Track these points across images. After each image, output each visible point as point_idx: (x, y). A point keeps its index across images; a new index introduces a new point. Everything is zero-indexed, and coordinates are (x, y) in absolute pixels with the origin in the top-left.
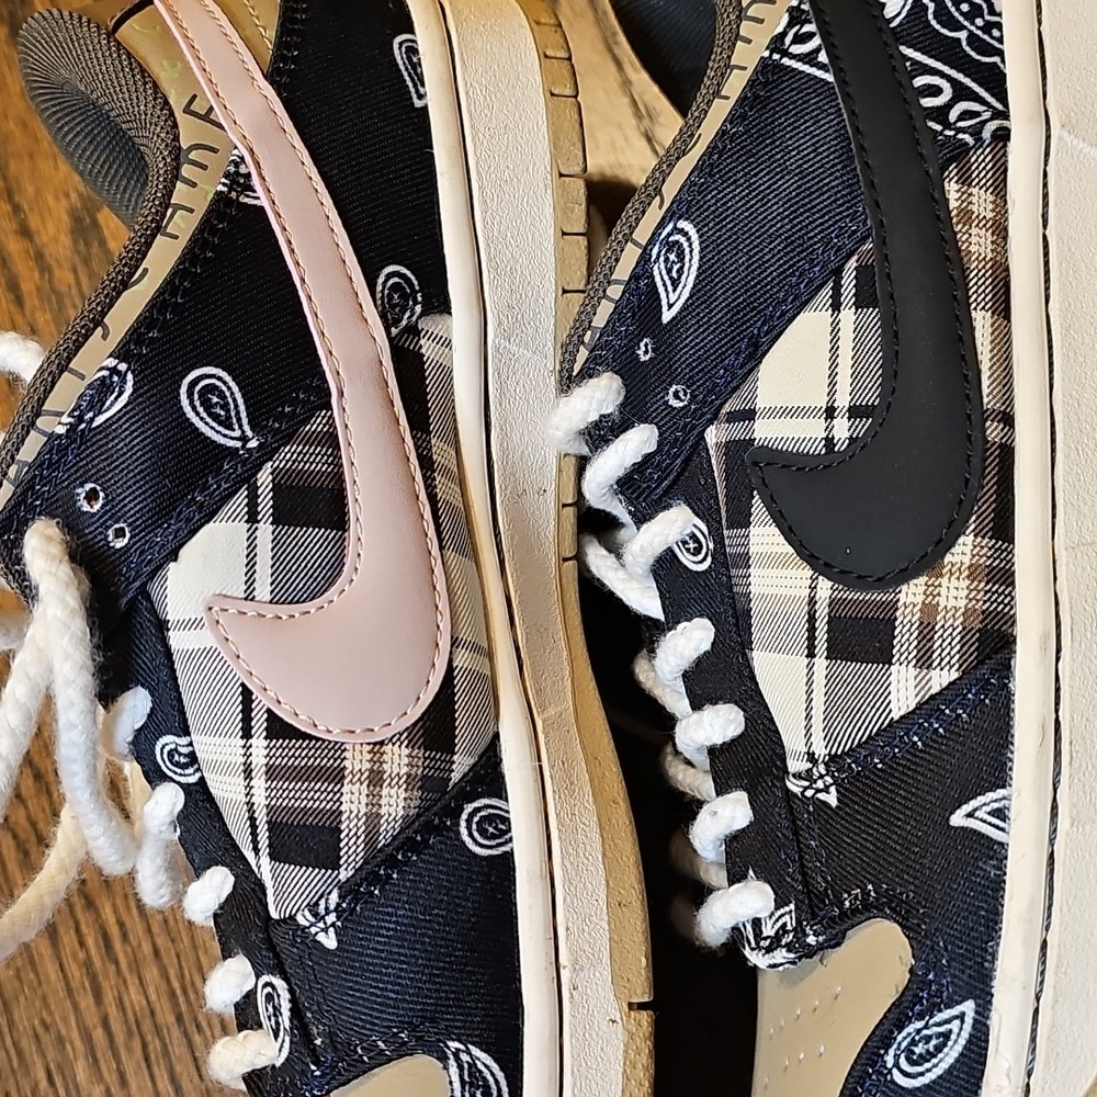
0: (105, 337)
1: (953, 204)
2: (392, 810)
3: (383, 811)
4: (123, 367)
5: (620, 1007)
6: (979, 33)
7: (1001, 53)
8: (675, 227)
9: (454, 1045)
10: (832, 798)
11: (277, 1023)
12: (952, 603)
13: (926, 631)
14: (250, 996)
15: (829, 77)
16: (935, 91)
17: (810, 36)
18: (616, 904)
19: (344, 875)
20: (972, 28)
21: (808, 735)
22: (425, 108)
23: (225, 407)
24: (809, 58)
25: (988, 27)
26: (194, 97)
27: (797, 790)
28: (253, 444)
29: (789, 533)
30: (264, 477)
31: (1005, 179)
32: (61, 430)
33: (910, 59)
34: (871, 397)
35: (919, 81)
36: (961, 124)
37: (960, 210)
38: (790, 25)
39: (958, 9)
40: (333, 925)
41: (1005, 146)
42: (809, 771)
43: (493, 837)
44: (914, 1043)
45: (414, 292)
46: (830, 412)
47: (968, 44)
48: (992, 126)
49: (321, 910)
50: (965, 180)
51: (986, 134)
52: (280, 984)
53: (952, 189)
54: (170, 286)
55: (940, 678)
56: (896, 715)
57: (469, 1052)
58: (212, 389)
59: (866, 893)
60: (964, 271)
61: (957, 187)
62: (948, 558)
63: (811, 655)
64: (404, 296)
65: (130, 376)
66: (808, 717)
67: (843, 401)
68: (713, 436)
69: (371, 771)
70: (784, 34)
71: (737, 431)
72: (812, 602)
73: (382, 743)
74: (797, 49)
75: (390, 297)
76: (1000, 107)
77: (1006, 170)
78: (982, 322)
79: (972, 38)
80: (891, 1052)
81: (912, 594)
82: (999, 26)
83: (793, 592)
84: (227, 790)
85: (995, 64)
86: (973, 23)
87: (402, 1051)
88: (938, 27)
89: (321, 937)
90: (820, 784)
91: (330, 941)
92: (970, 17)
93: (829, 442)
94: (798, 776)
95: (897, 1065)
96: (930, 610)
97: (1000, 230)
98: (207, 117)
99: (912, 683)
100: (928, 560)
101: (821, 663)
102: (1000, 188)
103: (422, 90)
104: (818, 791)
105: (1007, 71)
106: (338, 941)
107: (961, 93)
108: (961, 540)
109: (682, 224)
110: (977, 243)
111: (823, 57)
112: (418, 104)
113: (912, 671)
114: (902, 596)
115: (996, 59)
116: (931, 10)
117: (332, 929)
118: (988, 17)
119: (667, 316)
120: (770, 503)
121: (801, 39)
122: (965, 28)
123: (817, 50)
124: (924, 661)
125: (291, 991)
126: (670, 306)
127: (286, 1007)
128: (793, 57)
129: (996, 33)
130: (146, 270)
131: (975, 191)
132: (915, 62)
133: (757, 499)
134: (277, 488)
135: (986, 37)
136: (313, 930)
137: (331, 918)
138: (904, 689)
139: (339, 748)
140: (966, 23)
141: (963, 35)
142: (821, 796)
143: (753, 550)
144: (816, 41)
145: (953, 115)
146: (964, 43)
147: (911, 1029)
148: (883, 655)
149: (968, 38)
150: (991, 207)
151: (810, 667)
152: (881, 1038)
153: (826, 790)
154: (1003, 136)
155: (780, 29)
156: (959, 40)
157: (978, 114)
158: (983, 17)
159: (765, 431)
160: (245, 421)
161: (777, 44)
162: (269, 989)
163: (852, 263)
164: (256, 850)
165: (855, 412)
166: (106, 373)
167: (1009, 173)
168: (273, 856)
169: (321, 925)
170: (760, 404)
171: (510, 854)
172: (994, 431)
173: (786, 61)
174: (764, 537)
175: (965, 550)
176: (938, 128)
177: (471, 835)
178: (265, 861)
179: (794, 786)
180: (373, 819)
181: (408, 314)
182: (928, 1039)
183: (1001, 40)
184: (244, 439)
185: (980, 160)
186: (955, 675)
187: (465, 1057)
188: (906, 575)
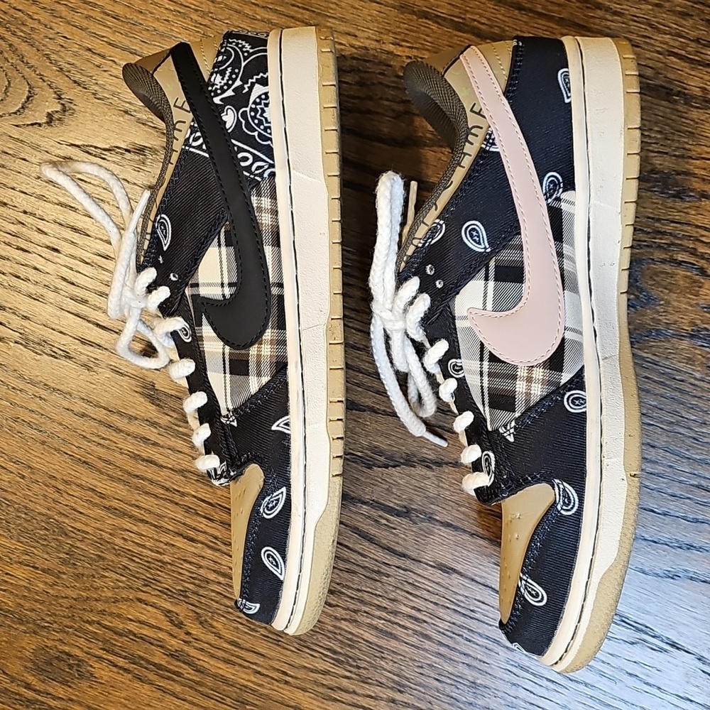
0: (436, 209)
1: (255, 205)
2: (536, 392)
3: (532, 392)
4: (442, 222)
5: (626, 475)
6: (262, 132)
7: (271, 139)
8: (161, 217)
9: (557, 481)
10: (235, 424)
11: (489, 469)
12: (266, 354)
13: (259, 364)
14: (480, 459)
15: (207, 155)
16: (246, 159)
17: (199, 138)
18: (628, 435)
19: (517, 415)
20: (260, 130)
21: (226, 402)
22: (570, 103)
23: (478, 237)
24: (199, 147)
25: (265, 129)
26: (475, 104)
27: (224, 422)
28: (488, 250)
29: (215, 330)
30: (492, 264)
31: (275, 192)
32: (420, 245)
33: (236, 146)
34: (235, 280)
35: (240, 156)
36: (257, 172)
37: (257, 207)
38: (191, 134)
39: (253, 122)
40: (513, 433)
41: (274, 178)
42: (227, 415)
43: (578, 405)
44: (268, 504)
45: (559, 183)
46: (222, 285)
47: (259, 138)
48: (269, 171)
49: (508, 428)
50: (259, 195)
51: (266, 175)
52: (492, 455)
53: (254, 199)
54: (460, 189)
55: (265, 379)
56: (253, 393)
57: (562, 484)
58: (474, 230)
59: (248, 456)
60: (260, 231)
61: (256, 198)
62: (264, 338)
63: (225, 373)
64: (555, 185)
65: (444, 226)
66: (226, 396)
67: (226, 281)
68: (188, 291)
69: (528, 377)
70: (189, 138)
71: (194, 291)
72: (224, 354)
73: (532, 367)
74: (195, 144)
75: (549, 186)
76: (271, 162)
77: (275, 188)
78: (268, 250)
79: (260, 134)
80: (262, 507)
81: (253, 351)
82: (270, 128)
83: (217, 350)
84: (473, 382)
85: (269, 145)
86: (259, 128)
87: (538, 481)
88: (246, 131)
89: (508, 438)
90: (231, 419)
91: (511, 439)
92: (258, 125)
93: (224, 296)
94: (224, 417)
95: (264, 511)
96: (259, 356)
97: (275, 212)
98: (479, 113)
99: (256, 382)
100: (257, 339)
101: (228, 375)
102: (273, 196)
103: (569, 95)
104: (231, 421)
105: (273, 147)
106: (515, 440)
107: (256, 159)
108: (267, 331)
109: (163, 216)
110: (265, 219)
111: (204, 147)
112: (567, 101)
113: (256, 378)
114: (250, 352)
115: (269, 142)
116: (243, 125)
117: (512, 435)
118: (266, 125)
119: (165, 248)
120: (208, 319)
121: (196, 139)
122: (257, 130)
123: (202, 144)
124: (259, 374)
125: (495, 458)
126: (165, 245)
127: (493, 463)
128: (194, 147)
129: (269, 131)
130: (452, 182)
131: (263, 199)
132: (238, 147)
133: (203, 317)
134: (496, 267)
135: (265, 134)
136: (505, 435)
137: (512, 431)
138: (254, 384)
139: (515, 367)
140: (257, 128)
141: (256, 134)
142: (232, 423)
143: (204, 335)
144: (201, 141)
145: (253, 168)
146: (257, 138)
147: (267, 499)
148: (246, 373)
149: (258, 135)
150: (270, 204)
151: (225, 377)
152: (257, 504)
153: (233, 421)
154: (273, 175)
155: (187, 136)
156: (254, 136)
157: (263, 167)
158: (263, 124)
159: (204, 291)
160: (486, 242)
161: (186, 142)
162: (486, 457)
163: (223, 230)
164: (484, 404)
165: (230, 285)
166: (435, 225)
167: (277, 189)
168: (490, 407)
169: (508, 433)
170: (201, 281)
171: (585, 413)
172: (275, 291)
173: (191, 150)
174: (207, 330)
175: (269, 334)
176: (248, 174)
177: (568, 404)
178: (487, 408)
179: (224, 420)
180: (528, 394)
181: (556, 193)
182: (273, 502)
183: (270, 134)
184: (485, 248)
185: (265, 186)
186: (269, 378)
187: (561, 486)
188: (252, 344)
